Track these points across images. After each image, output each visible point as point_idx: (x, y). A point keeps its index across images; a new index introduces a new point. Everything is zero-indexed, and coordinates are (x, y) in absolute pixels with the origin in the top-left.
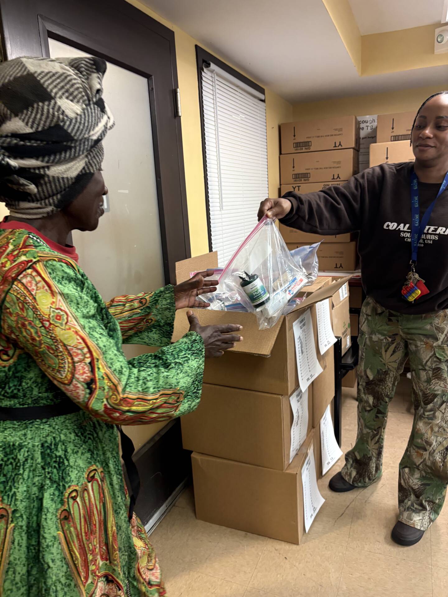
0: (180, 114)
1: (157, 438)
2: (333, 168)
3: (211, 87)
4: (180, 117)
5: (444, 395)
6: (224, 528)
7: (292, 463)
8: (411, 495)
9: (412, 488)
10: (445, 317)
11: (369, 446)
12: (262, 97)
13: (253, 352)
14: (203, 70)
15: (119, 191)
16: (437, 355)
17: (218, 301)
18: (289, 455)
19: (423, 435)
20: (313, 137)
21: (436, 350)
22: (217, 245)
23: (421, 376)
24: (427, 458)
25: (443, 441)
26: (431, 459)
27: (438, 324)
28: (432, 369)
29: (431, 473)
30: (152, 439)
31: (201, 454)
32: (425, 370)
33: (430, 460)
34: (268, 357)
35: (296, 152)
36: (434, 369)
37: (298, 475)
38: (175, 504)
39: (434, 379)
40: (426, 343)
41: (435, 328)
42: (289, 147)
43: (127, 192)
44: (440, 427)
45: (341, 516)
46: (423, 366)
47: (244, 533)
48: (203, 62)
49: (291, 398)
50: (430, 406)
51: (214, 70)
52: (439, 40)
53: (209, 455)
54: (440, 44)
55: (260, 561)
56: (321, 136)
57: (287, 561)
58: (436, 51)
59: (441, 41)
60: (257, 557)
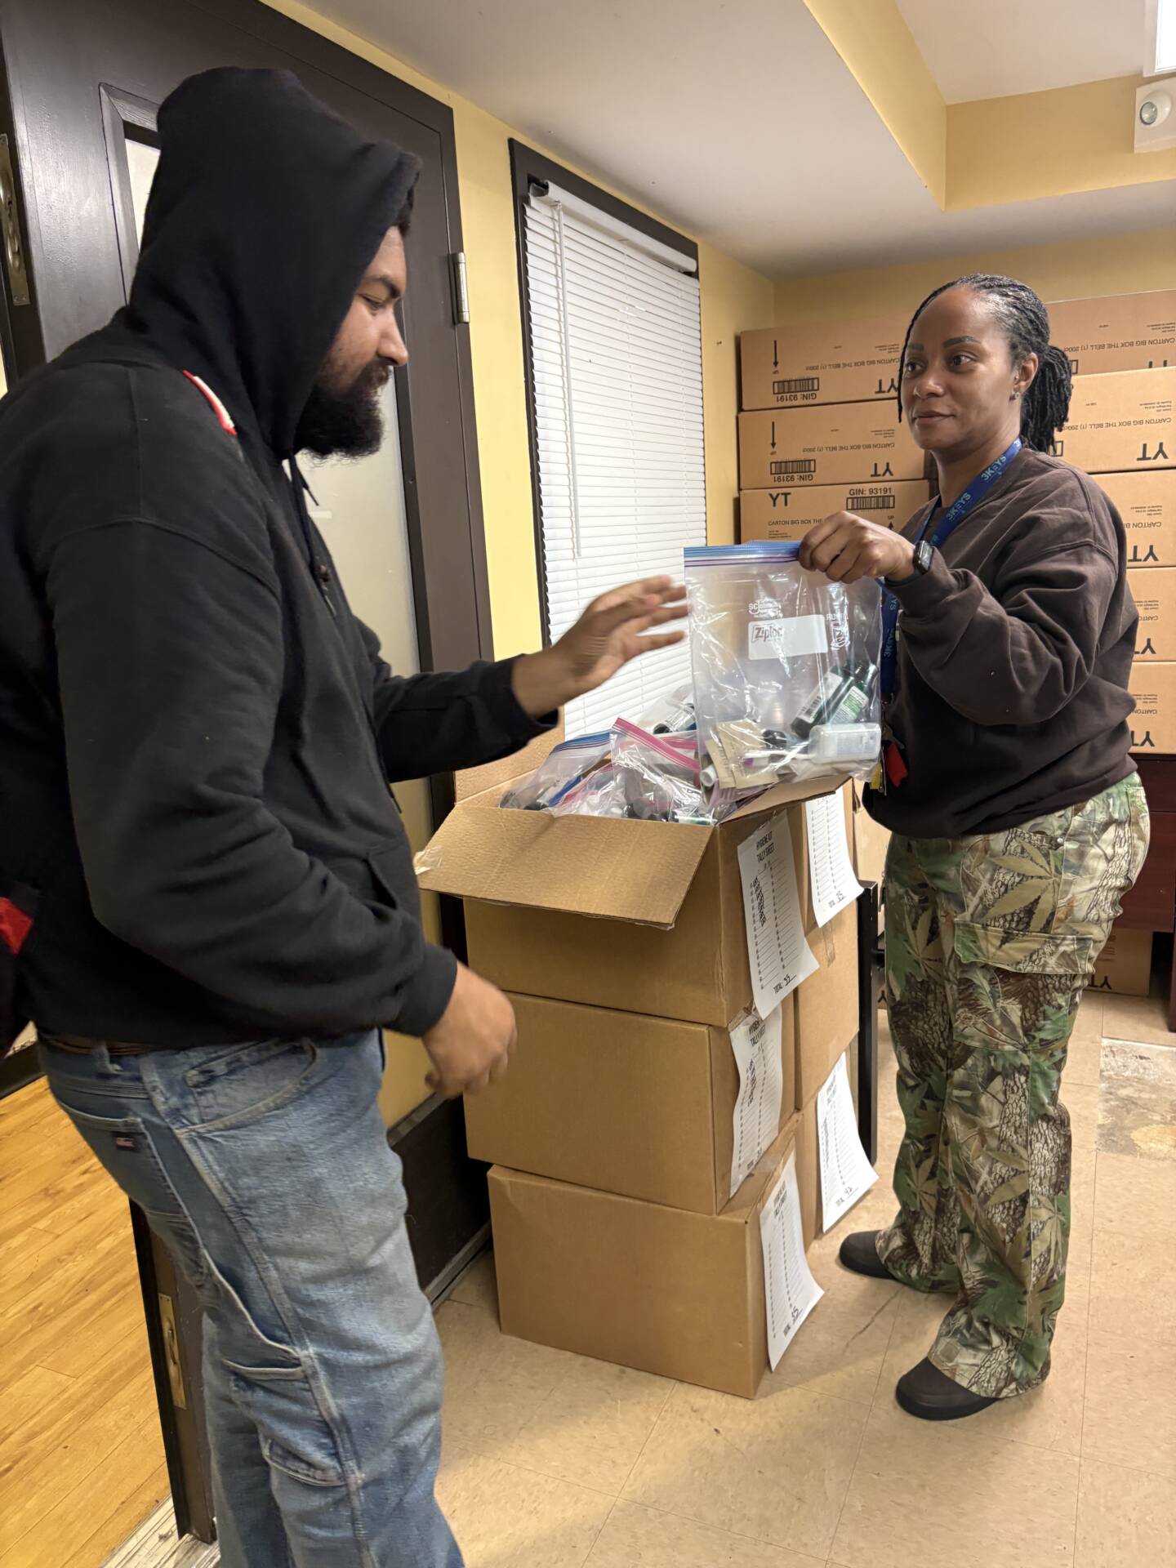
0: (466, 318)
1: (405, 1130)
2: (875, 446)
3: (550, 246)
4: (467, 323)
5: (991, 1054)
6: (568, 1354)
7: (737, 1197)
10: (986, 852)
12: (690, 265)
13: (633, 917)
14: (528, 203)
18: (728, 1175)
19: (958, 1146)
20: (824, 367)
21: (958, 933)
24: (979, 1213)
25: (1012, 1177)
26: (983, 1215)
27: (969, 868)
28: (956, 979)
31: (512, 1171)
34: (669, 928)
35: (781, 404)
36: (960, 982)
37: (749, 1226)
38: (450, 1294)
39: (962, 1007)
40: (946, 915)
41: (963, 879)
42: (761, 393)
44: (1000, 1140)
45: (861, 1332)
47: (617, 1368)
48: (529, 183)
49: (732, 1035)
50: (957, 1075)
51: (559, 202)
52: (1146, 116)
53: (531, 1174)
54: (1148, 126)
55: (652, 1435)
56: (845, 365)
57: (720, 1438)
58: (1140, 147)
59: (1153, 119)
60: (646, 1427)
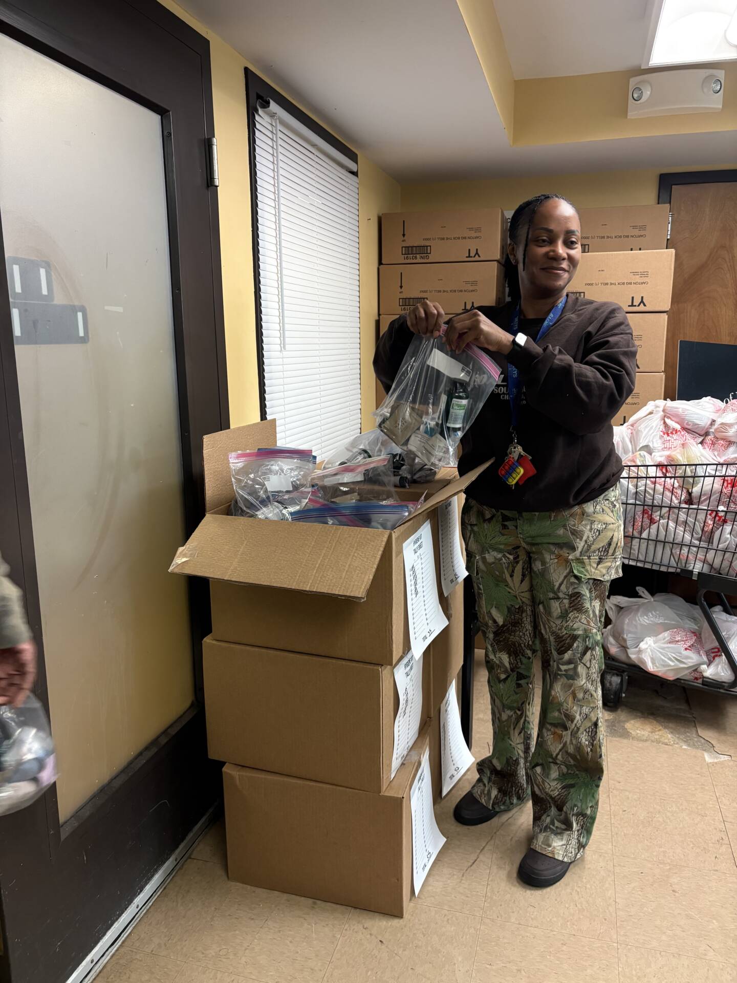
0: (217, 183)
1: (164, 740)
2: (465, 291)
3: (270, 142)
4: (217, 186)
5: (587, 637)
6: (276, 893)
7: (396, 779)
8: (550, 807)
9: (551, 797)
10: (583, 515)
11: (512, 741)
12: (353, 166)
13: (337, 593)
14: (257, 111)
15: (106, 308)
16: (576, 572)
17: (276, 503)
18: (390, 765)
19: (560, 704)
20: (434, 239)
21: (574, 564)
22: (275, 409)
23: (553, 610)
24: (568, 743)
25: (590, 712)
26: (574, 742)
27: (574, 525)
28: (568, 595)
29: (575, 765)
30: (154, 742)
31: (240, 767)
32: (558, 598)
33: (572, 744)
34: (363, 600)
35: (406, 261)
36: (571, 596)
37: (404, 800)
38: (191, 854)
39: (572, 611)
40: (559, 557)
41: (571, 532)
42: (394, 254)
43: (120, 309)
44: (585, 692)
45: (471, 866)
46: (555, 593)
47: (310, 901)
48: (257, 99)
49: (395, 670)
50: (567, 656)
51: (276, 114)
52: (635, 96)
53: (253, 768)
54: (636, 102)
55: (337, 948)
56: (447, 239)
57: (383, 947)
58: (631, 115)
59: (639, 98)
60: (333, 942)
